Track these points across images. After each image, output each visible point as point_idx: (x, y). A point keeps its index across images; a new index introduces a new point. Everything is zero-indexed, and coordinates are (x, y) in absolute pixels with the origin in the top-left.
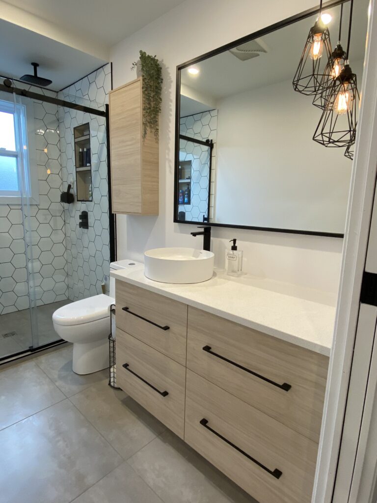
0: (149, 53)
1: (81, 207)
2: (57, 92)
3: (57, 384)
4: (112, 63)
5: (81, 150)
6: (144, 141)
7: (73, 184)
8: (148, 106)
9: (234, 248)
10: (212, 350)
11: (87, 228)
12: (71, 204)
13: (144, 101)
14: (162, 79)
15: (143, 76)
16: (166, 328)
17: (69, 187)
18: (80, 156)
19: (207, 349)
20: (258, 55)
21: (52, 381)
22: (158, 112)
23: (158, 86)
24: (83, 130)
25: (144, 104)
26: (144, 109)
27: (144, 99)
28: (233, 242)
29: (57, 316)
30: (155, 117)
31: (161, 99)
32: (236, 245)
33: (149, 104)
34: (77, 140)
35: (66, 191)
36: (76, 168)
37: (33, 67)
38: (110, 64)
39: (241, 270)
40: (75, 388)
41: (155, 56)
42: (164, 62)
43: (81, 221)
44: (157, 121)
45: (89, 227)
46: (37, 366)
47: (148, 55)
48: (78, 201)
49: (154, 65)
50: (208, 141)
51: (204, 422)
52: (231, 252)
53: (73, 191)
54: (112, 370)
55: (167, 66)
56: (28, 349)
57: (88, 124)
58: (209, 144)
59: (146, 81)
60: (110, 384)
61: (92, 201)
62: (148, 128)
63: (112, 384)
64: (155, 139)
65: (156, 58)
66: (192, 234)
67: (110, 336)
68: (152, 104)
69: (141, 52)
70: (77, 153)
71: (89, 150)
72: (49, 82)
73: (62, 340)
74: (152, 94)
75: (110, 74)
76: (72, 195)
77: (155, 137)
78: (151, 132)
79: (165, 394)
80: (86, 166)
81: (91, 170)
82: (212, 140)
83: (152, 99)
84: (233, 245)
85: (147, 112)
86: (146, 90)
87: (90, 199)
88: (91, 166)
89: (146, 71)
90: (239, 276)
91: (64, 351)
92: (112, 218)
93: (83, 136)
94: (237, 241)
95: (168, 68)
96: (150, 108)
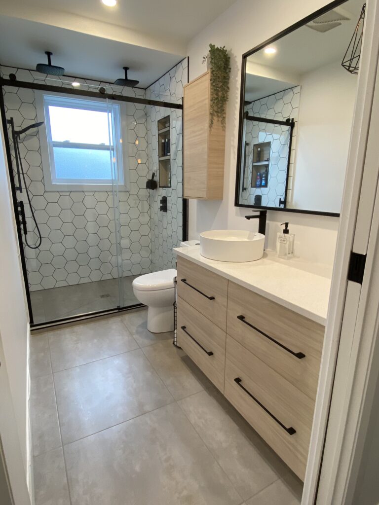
0: (218, 45)
1: (161, 192)
2: (145, 89)
3: (134, 336)
4: (188, 58)
5: (163, 141)
6: (210, 130)
7: (157, 172)
8: (216, 96)
9: (286, 231)
10: (246, 319)
11: (166, 212)
12: (155, 190)
13: (212, 92)
14: (230, 69)
15: (212, 69)
16: (212, 298)
17: (153, 175)
18: (162, 146)
19: (241, 318)
20: (340, 24)
21: (131, 334)
22: (225, 101)
23: (226, 75)
24: (165, 122)
25: (212, 95)
26: (211, 100)
27: (212, 91)
28: (284, 225)
29: (137, 283)
30: (222, 106)
31: (228, 88)
32: (288, 228)
33: (217, 94)
34: (161, 132)
35: (151, 178)
36: (159, 157)
37: (124, 71)
38: (187, 59)
39: (292, 253)
40: (147, 342)
41: (224, 47)
42: (232, 52)
43: (161, 205)
44: (224, 110)
45: (168, 211)
46: (122, 321)
47: (217, 47)
48: (160, 187)
49: (222, 57)
50: (288, 120)
51: (238, 380)
52: (283, 234)
53: (156, 179)
54: (175, 331)
55: (234, 56)
56: (116, 307)
57: (169, 116)
58: (290, 123)
59: (214, 73)
60: (174, 343)
61: (170, 187)
62: (215, 118)
63: (175, 343)
64: (222, 127)
65: (225, 49)
66: (246, 217)
67: (174, 303)
68: (220, 94)
69: (211, 45)
70: (160, 143)
71: (169, 140)
72: (137, 82)
73: (142, 304)
74: (220, 84)
75: (187, 68)
76: (155, 182)
77: (222, 125)
78: (218, 121)
79: (211, 354)
80: (167, 155)
81: (170, 159)
82: (293, 119)
83: (220, 89)
84: (284, 228)
85: (214, 103)
86: (213, 82)
87: (169, 185)
88: (170, 155)
89: (215, 63)
90: (289, 258)
91: (143, 313)
92: (185, 203)
93: (165, 127)
94: (289, 225)
95: (236, 57)
96: (217, 98)
